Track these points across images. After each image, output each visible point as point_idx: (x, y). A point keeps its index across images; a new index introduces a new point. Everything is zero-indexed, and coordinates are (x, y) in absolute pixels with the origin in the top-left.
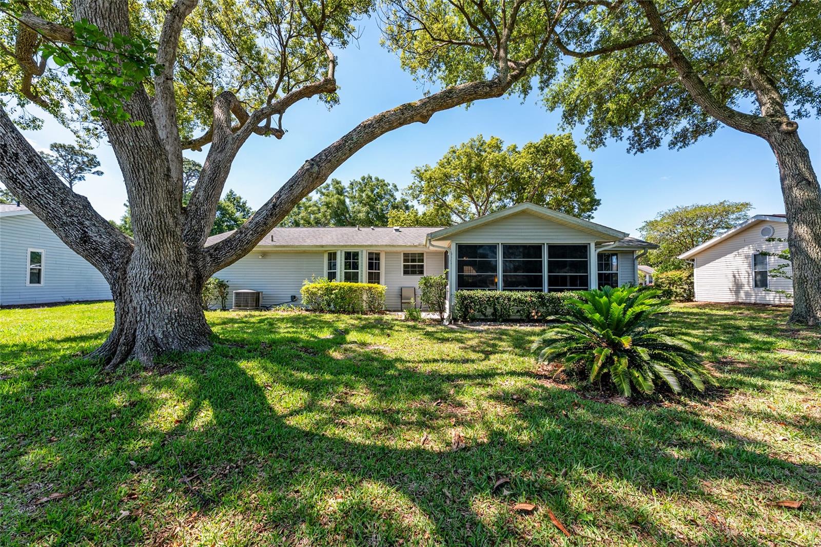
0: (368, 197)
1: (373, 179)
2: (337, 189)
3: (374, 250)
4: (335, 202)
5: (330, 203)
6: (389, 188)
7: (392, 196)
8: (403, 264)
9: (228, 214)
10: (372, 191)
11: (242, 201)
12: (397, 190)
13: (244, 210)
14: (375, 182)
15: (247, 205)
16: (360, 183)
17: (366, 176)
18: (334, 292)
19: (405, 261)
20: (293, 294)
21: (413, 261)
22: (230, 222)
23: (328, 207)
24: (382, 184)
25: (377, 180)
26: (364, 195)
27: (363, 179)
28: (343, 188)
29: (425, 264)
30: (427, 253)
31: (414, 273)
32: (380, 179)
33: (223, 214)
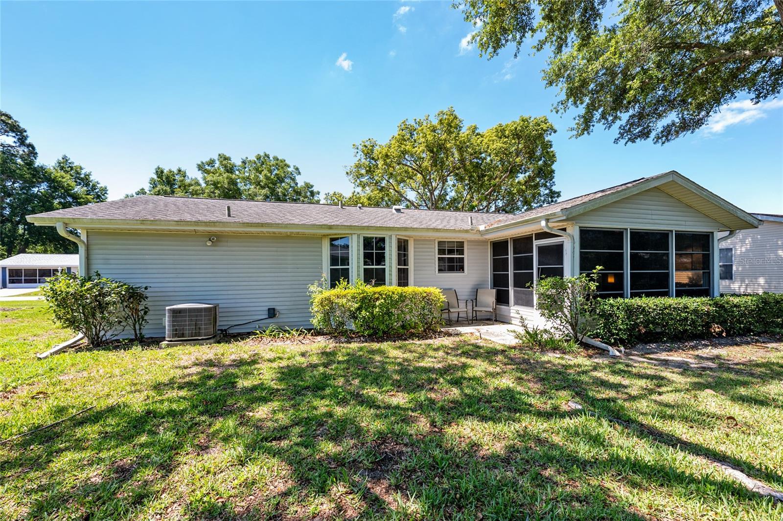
0: (267, 178)
1: (271, 158)
2: (226, 167)
3: (403, 235)
4: (226, 181)
5: (218, 183)
6: (290, 170)
7: (293, 180)
8: (437, 256)
9: (63, 187)
10: (271, 172)
11: (83, 172)
12: (299, 173)
13: (87, 185)
14: (273, 162)
15: (92, 178)
16: (255, 163)
17: (262, 154)
18: (377, 303)
19: (441, 251)
20: (271, 305)
21: (451, 252)
22: (64, 198)
23: (217, 188)
24: (281, 164)
25: (276, 159)
26: (261, 177)
27: (259, 158)
28: (234, 166)
29: (465, 256)
30: (468, 241)
31: (451, 269)
32: (280, 158)
33: (55, 187)
